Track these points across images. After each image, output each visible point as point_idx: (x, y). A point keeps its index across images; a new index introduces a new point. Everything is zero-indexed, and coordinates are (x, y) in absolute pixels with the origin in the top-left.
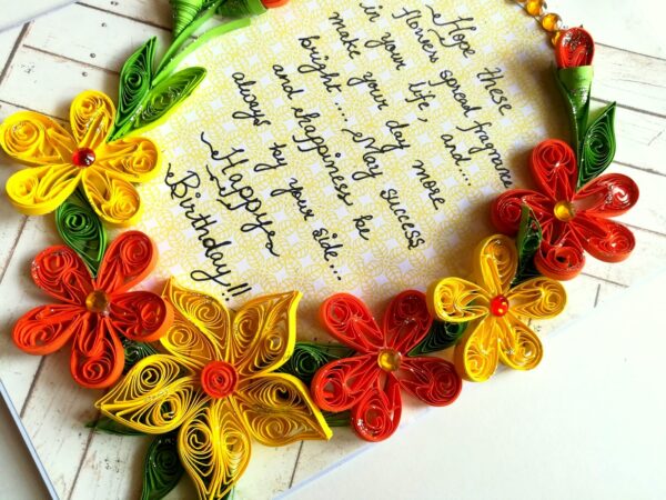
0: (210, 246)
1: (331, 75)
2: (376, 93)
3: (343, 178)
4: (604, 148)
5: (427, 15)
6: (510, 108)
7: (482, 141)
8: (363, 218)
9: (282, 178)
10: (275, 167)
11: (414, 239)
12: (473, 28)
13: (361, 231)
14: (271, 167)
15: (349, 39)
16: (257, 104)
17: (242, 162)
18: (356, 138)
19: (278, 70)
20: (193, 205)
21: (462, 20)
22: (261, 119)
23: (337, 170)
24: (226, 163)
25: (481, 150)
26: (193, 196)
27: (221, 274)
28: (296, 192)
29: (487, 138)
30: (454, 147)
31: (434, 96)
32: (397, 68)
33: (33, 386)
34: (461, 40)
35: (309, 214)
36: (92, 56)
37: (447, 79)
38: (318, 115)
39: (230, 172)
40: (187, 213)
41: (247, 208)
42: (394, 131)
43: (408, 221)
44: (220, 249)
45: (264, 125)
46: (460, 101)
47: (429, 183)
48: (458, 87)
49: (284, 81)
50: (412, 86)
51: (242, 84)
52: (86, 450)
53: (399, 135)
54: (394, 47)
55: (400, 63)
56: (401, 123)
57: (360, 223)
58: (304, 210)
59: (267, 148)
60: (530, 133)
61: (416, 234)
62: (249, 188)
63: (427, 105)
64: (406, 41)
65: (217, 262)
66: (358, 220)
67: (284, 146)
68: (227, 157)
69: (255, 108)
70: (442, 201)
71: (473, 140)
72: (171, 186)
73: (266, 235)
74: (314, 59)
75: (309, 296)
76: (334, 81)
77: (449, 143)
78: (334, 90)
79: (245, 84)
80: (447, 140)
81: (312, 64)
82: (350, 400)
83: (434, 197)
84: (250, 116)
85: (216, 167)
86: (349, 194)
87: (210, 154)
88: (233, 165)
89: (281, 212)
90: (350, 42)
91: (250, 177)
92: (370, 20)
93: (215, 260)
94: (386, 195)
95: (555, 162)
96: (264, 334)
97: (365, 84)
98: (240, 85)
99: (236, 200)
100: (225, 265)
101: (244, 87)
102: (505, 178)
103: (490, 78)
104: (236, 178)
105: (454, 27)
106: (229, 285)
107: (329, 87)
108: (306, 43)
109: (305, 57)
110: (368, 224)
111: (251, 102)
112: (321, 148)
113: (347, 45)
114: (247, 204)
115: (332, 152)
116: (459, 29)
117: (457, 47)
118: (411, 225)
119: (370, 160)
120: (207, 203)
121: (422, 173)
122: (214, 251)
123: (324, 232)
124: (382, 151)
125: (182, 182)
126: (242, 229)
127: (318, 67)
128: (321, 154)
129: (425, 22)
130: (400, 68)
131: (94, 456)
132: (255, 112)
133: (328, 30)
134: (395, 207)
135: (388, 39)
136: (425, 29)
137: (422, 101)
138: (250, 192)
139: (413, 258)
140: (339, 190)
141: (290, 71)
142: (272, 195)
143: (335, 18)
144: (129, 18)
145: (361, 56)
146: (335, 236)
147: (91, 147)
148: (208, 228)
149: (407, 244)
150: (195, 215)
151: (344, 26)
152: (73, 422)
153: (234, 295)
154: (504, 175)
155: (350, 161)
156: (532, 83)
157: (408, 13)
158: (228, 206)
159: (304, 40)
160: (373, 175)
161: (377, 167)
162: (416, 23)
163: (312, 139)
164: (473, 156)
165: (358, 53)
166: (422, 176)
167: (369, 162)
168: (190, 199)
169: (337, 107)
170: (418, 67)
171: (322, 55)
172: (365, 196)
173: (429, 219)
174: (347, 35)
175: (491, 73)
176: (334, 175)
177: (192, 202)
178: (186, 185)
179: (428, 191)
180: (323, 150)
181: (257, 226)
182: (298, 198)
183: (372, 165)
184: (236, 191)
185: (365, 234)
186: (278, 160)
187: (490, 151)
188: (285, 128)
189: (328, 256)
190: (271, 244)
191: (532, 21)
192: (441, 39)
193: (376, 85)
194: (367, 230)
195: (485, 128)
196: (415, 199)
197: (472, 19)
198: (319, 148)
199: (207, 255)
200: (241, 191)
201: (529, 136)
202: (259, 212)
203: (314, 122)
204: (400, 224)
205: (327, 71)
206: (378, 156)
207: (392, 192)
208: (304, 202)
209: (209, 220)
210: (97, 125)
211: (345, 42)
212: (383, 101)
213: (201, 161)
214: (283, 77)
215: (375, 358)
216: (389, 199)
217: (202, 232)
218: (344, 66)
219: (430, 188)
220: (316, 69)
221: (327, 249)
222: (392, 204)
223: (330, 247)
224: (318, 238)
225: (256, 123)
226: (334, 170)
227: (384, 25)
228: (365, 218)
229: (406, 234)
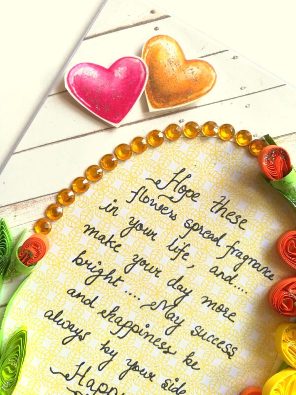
1: (111, 273)
2: (148, 268)
3: (160, 339)
5: (150, 186)
6: (246, 221)
7: (239, 257)
8: (188, 357)
9: (120, 364)
10: (111, 360)
11: (230, 350)
12: (189, 176)
13: (192, 366)
14: (109, 362)
15: (107, 239)
16: (73, 326)
17: (88, 370)
18: (153, 307)
19: (72, 293)
21: (177, 174)
22: (82, 334)
23: (153, 336)
24: (78, 378)
25: (241, 264)
28: (134, 367)
29: (242, 253)
30: (222, 273)
31: (189, 245)
32: (153, 240)
34: (185, 191)
35: (151, 376)
37: (192, 227)
38: (119, 307)
39: (84, 382)
42: (175, 286)
43: (219, 341)
45: (87, 336)
46: (208, 238)
47: (219, 308)
48: (202, 227)
49: (81, 298)
50: (169, 246)
51: (55, 317)
53: (180, 288)
54: (141, 225)
55: (152, 234)
56: (177, 278)
57: (189, 361)
58: (147, 375)
59: (98, 351)
60: (269, 230)
61: (229, 347)
62: (103, 384)
63: (187, 254)
64: (147, 216)
66: (186, 360)
67: (108, 342)
68: (77, 373)
69: (74, 329)
70: (234, 314)
74: (91, 269)
76: (115, 276)
77: (217, 273)
78: (119, 283)
79: (56, 317)
80: (214, 271)
81: (92, 274)
83: (227, 315)
84: (74, 337)
85: (73, 384)
86: (170, 347)
87: (64, 378)
88: (83, 377)
89: (133, 386)
90: (109, 241)
91: (99, 377)
92: (113, 215)
94: (195, 333)
97: (138, 265)
98: (54, 320)
101: (57, 319)
102: (268, 274)
103: (220, 207)
104: (91, 383)
105: (174, 184)
107: (113, 283)
108: (79, 261)
109: (85, 272)
110: (194, 359)
111: (69, 327)
112: (133, 328)
113: (108, 244)
115: (142, 326)
116: (179, 183)
117: (185, 197)
118: (223, 342)
119: (171, 316)
121: (211, 304)
123: (168, 382)
124: (175, 305)
127: (97, 273)
128: (136, 332)
129: (153, 192)
130: (154, 238)
132: (75, 331)
133: (88, 241)
134: (206, 337)
135: (134, 222)
136: (155, 198)
137: (182, 253)
138: (105, 386)
139: (235, 364)
140: (162, 348)
141: (80, 288)
142: (120, 379)
143: (88, 229)
145: (123, 246)
146: (177, 380)
149: (227, 356)
151: (98, 232)
154: (266, 272)
155: (158, 324)
156: (252, 193)
157: (137, 194)
159: (76, 260)
160: (179, 325)
161: (178, 318)
162: (147, 197)
163: (124, 326)
164: (238, 272)
165: (119, 246)
166: (212, 306)
167: (171, 318)
169: (127, 294)
170: (166, 230)
171: (95, 263)
172: (181, 341)
173: (232, 331)
174: (104, 237)
175: (220, 203)
176: (153, 340)
179: (221, 313)
180: (135, 329)
182: (138, 370)
183: (174, 319)
184: (96, 391)
185: (196, 367)
186: (110, 354)
187: (248, 261)
188: (102, 329)
191: (228, 144)
192: (171, 198)
193: (145, 262)
194: (196, 363)
195: (236, 247)
196: (216, 325)
197: (184, 170)
198: (132, 329)
200: (99, 389)
201: (270, 234)
203: (118, 314)
204: (215, 346)
205: (106, 272)
206: (175, 310)
207: (197, 329)
208: (143, 370)
211: (106, 243)
212: (156, 270)
213: (61, 387)
214: (79, 295)
216: (198, 334)
218: (115, 261)
219: (221, 310)
220: (97, 276)
221: (177, 391)
222: (203, 336)
223: (178, 389)
224: (167, 388)
225: (81, 339)
226: (151, 337)
227: (125, 213)
228: (190, 356)
229: (222, 350)
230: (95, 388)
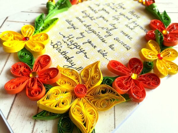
0: (68, 59)
2: (104, 19)
3: (102, 37)
4: (168, 19)
6: (140, 17)
9: (85, 40)
10: (82, 38)
11: (128, 48)
12: (123, 5)
13: (112, 48)
14: (81, 38)
16: (74, 25)
17: (72, 38)
18: (103, 28)
19: (77, 18)
20: (60, 50)
21: (120, 4)
22: (75, 28)
24: (68, 38)
25: (136, 26)
26: (60, 47)
27: (73, 65)
29: (137, 24)
30: (129, 27)
31: (120, 18)
32: (108, 14)
34: (121, 7)
35: (95, 47)
37: (121, 14)
38: (91, 25)
39: (70, 40)
40: (59, 52)
41: (77, 48)
42: (112, 26)
43: (124, 44)
44: (71, 59)
45: (77, 29)
46: (126, 18)
48: (125, 15)
49: (80, 20)
50: (113, 17)
52: (33, 128)
53: (114, 26)
54: (106, 10)
56: (113, 24)
57: (111, 47)
59: (79, 34)
61: (128, 47)
62: (76, 43)
63: (118, 20)
64: (108, 9)
65: (71, 63)
66: (110, 46)
67: (83, 33)
70: (132, 38)
71: (134, 25)
72: (53, 45)
73: (84, 54)
74: (86, 15)
75: (102, 67)
76: (93, 18)
78: (94, 20)
79: (69, 22)
80: (127, 26)
83: (129, 38)
85: (65, 40)
86: (105, 40)
87: (63, 37)
88: (70, 39)
89: (87, 48)
91: (75, 41)
92: (98, 6)
93: (70, 62)
94: (116, 39)
95: (157, 24)
97: (101, 18)
99: (73, 46)
100: (73, 63)
103: (132, 13)
104: (72, 41)
106: (76, 68)
107: (92, 20)
109: (84, 15)
110: (113, 47)
111: (72, 25)
114: (76, 47)
115: (97, 32)
118: (126, 45)
120: (64, 48)
122: (69, 60)
123: (101, 51)
124: (111, 30)
125: (56, 44)
126: (76, 53)
127: (88, 16)
129: (111, 5)
132: (73, 27)
134: (119, 41)
138: (76, 44)
139: (129, 52)
140: (102, 40)
141: (81, 18)
142: (83, 44)
143: (89, 7)
145: (98, 13)
146: (104, 51)
147: (28, 36)
148: (66, 54)
149: (127, 49)
150: (61, 52)
151: (92, 8)
152: (28, 118)
153: (78, 70)
154: (145, 30)
155: (103, 33)
157: (106, 4)
158: (71, 48)
159: (82, 12)
160: (110, 35)
163: (91, 30)
164: (135, 28)
166: (124, 34)
167: (108, 33)
168: (59, 48)
169: (95, 23)
170: (112, 13)
171: (88, 14)
172: (110, 40)
173: (130, 43)
176: (100, 37)
178: (57, 45)
179: (127, 37)
180: (94, 32)
181: (81, 52)
182: (91, 44)
183: (109, 33)
184: (72, 44)
186: (83, 36)
187: (139, 26)
188: (83, 29)
189: (104, 56)
190: (86, 56)
191: (137, 2)
192: (117, 8)
194: (114, 48)
195: (135, 22)
197: (122, 3)
198: (93, 32)
199: (67, 61)
200: (74, 44)
202: (80, 48)
203: (90, 27)
204: (122, 45)
205: (90, 17)
206: (111, 32)
208: (93, 44)
209: (66, 52)
211: (93, 11)
212: (107, 20)
213: (61, 39)
217: (64, 55)
219: (127, 36)
221: (103, 54)
222: (118, 41)
223: (104, 54)
224: (100, 52)
226: (99, 36)
228: (112, 45)
229: (125, 47)
230: (73, 43)
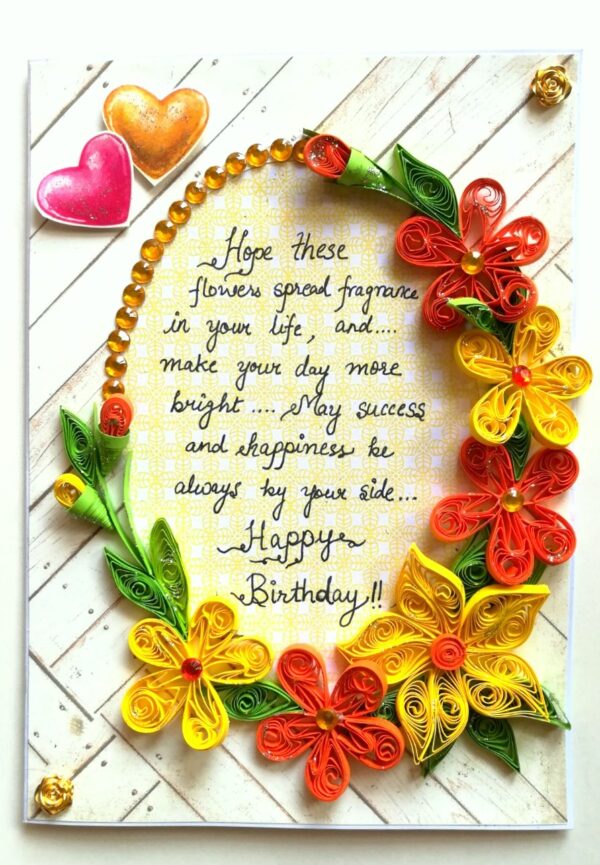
0: (324, 596)
1: (223, 400)
2: (262, 370)
3: (326, 444)
4: (436, 184)
5: (207, 271)
6: (344, 246)
7: (361, 294)
8: (371, 446)
9: (296, 500)
10: (283, 500)
11: (417, 411)
12: (245, 234)
13: (382, 455)
14: (282, 504)
15: (195, 364)
16: (216, 485)
17: (263, 527)
18: (296, 411)
19: (192, 448)
20: (280, 592)
21: (230, 239)
22: (232, 489)
23: (315, 445)
24: (256, 543)
25: (369, 300)
26: (272, 587)
27: (355, 599)
28: (315, 493)
29: (361, 288)
30: (352, 325)
31: (294, 315)
32: (249, 334)
33: (366, 802)
34: (251, 253)
35: (341, 493)
36: (91, 612)
37: (285, 292)
38: (255, 434)
39: (267, 543)
40: (284, 601)
41: (308, 546)
42: (307, 372)
43: (397, 407)
44: (332, 589)
45: (239, 489)
46: (311, 293)
47: (373, 368)
48: (297, 285)
49: (206, 448)
50: (272, 330)
51: (189, 488)
52: (441, 785)
53: (313, 370)
54: (225, 325)
55: (244, 328)
56: (303, 361)
57: (375, 451)
58: (336, 495)
59: (262, 498)
60: (378, 241)
61: (413, 407)
62: (290, 534)
63: (298, 327)
64: (225, 309)
65: (343, 598)
66: (371, 451)
67: (268, 481)
68: (252, 538)
69: (219, 489)
70: (395, 366)
71: (355, 302)
72: (252, 602)
73: (341, 542)
74: (198, 408)
75: (416, 534)
76: (230, 401)
77: (346, 328)
78: (239, 405)
79: (190, 486)
80: (342, 328)
81: (203, 413)
82: (527, 556)
83: (388, 371)
84: (224, 497)
85: (255, 552)
86: (343, 447)
87: (241, 552)
88: (262, 537)
89: (326, 517)
90: (199, 365)
91: (280, 528)
92: (186, 332)
93: (339, 598)
94: (363, 413)
95: (423, 241)
96: (431, 596)
97: (249, 373)
98: (189, 491)
99: (294, 552)
100: (348, 593)
101: (193, 489)
102: (408, 294)
103: (304, 248)
104: (275, 541)
105: (235, 251)
106: (368, 598)
107: (233, 409)
108: (178, 406)
109: (192, 416)
110: (380, 445)
111: (211, 489)
112: (287, 449)
113: (200, 368)
114: (304, 543)
115: (296, 441)
116: (239, 248)
117: (256, 261)
118: (403, 406)
119: (322, 410)
120: (284, 578)
121: (360, 370)
122: (331, 595)
123: (365, 489)
124: (320, 394)
125: (254, 591)
126: (324, 561)
127: (208, 409)
128: (293, 451)
129: (215, 278)
130: (249, 331)
131: (451, 782)
132: (222, 490)
133: (175, 379)
134: (378, 411)
135: (215, 326)
136: (222, 283)
137: (292, 329)
138: (294, 535)
139: (433, 422)
140: (334, 453)
141: (199, 437)
142: (307, 517)
143: (167, 365)
144: (68, 560)
145: (218, 361)
146: (374, 481)
147: (184, 659)
148: (307, 589)
149: (418, 420)
150: (290, 595)
151: (179, 361)
152: (413, 785)
153: (379, 599)
154: (404, 293)
155: (312, 427)
156: (330, 208)
157: (197, 290)
158: (297, 561)
159: (174, 407)
160: (338, 415)
161: (332, 407)
162: (211, 288)
163: (274, 452)
164: (370, 312)
165: (214, 363)
166: (363, 371)
167: (324, 412)
168: (273, 591)
169: (256, 412)
170: (258, 313)
171: (198, 399)
172: (353, 433)
173: (405, 387)
174: (190, 363)
175: (299, 245)
176: (318, 450)
177: (277, 591)
178: (259, 589)
179: (380, 373)
180: (290, 448)
181: (328, 546)
182: (322, 495)
183: (328, 411)
184: (287, 546)
185: (388, 453)
186: (278, 493)
187: (374, 293)
188: (251, 472)
189: (389, 497)
190: (351, 542)
191: (269, 168)
192: (240, 272)
193: (254, 365)
194: (385, 448)
195: (350, 285)
196: (381, 391)
197: (235, 229)
198: (286, 451)
199: (331, 603)
200: (289, 543)
201: (382, 245)
202: (316, 537)
203: (259, 441)
204: (396, 416)
205: (217, 402)
206: (323, 400)
207: (362, 407)
208: (328, 492)
209: (301, 585)
210: (166, 643)
211: (197, 369)
212: (274, 367)
213: (243, 564)
214: (202, 446)
215: (504, 512)
216: (367, 413)
217: (308, 596)
218: (219, 384)
219: (377, 369)
220: (210, 412)
221: (382, 494)
222: (374, 412)
223: (382, 491)
224: (368, 497)
225: (234, 495)
226: (313, 448)
227: (197, 321)
228: (373, 444)
229: (407, 415)
230: (283, 543)
